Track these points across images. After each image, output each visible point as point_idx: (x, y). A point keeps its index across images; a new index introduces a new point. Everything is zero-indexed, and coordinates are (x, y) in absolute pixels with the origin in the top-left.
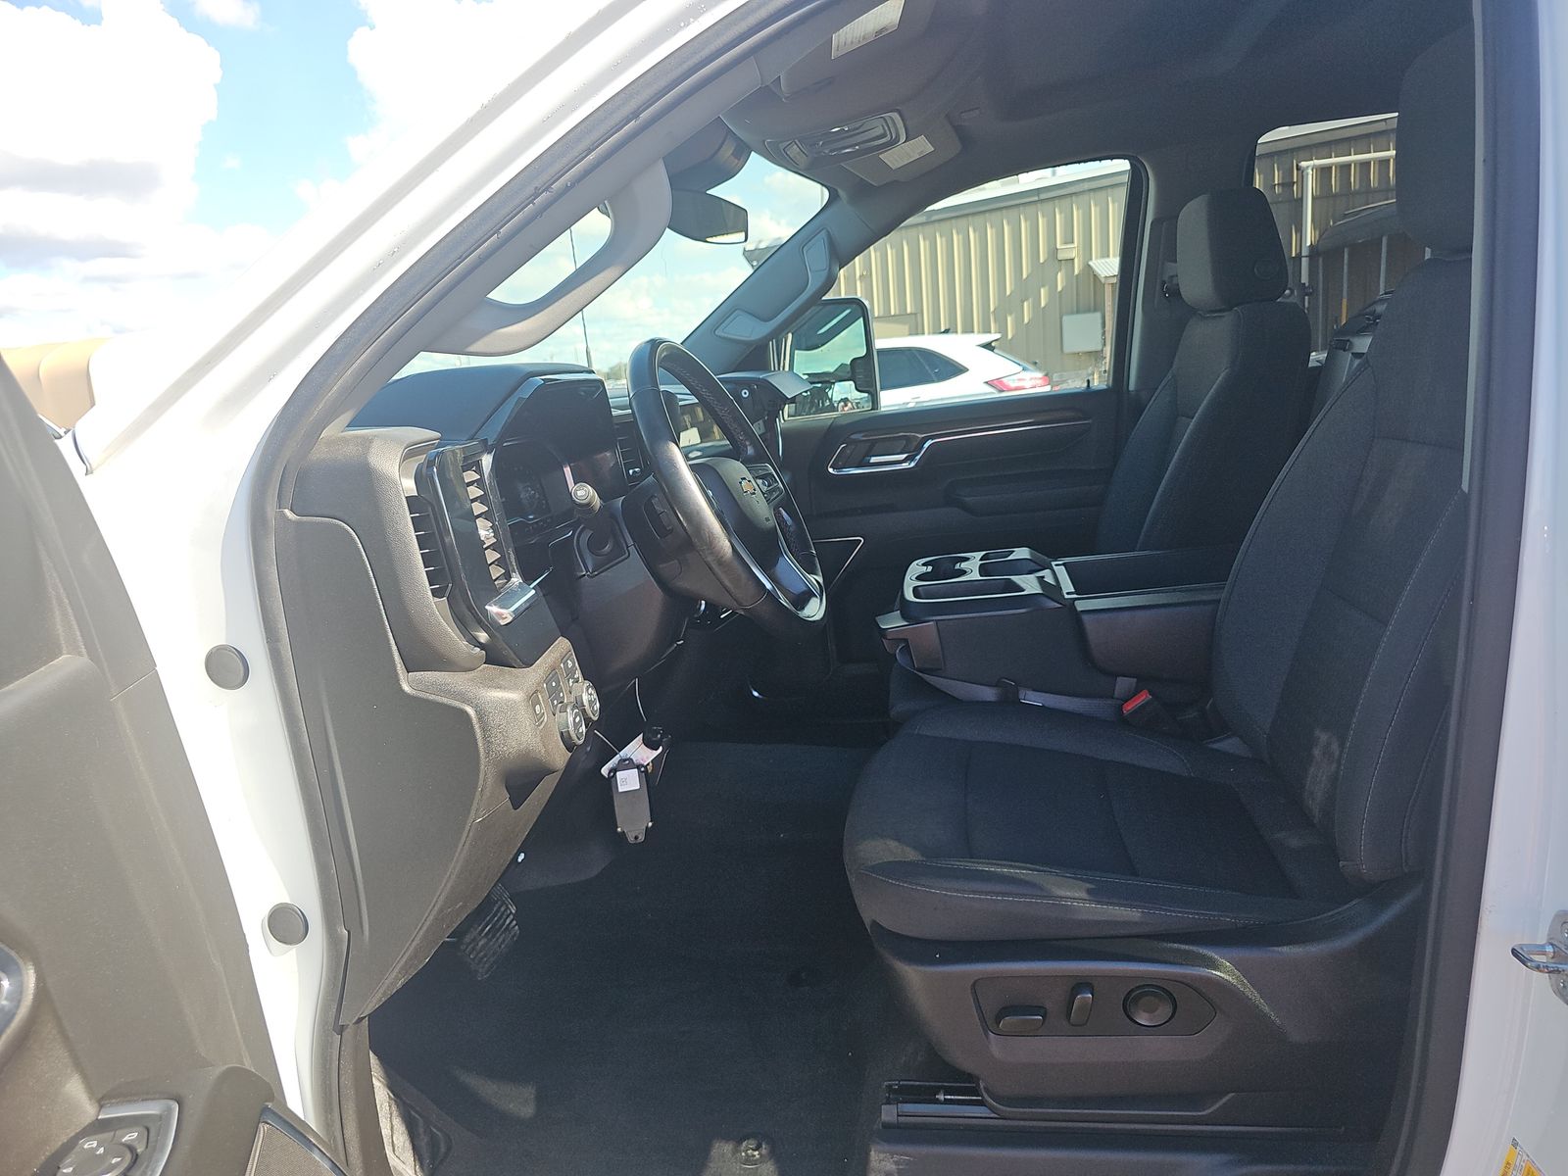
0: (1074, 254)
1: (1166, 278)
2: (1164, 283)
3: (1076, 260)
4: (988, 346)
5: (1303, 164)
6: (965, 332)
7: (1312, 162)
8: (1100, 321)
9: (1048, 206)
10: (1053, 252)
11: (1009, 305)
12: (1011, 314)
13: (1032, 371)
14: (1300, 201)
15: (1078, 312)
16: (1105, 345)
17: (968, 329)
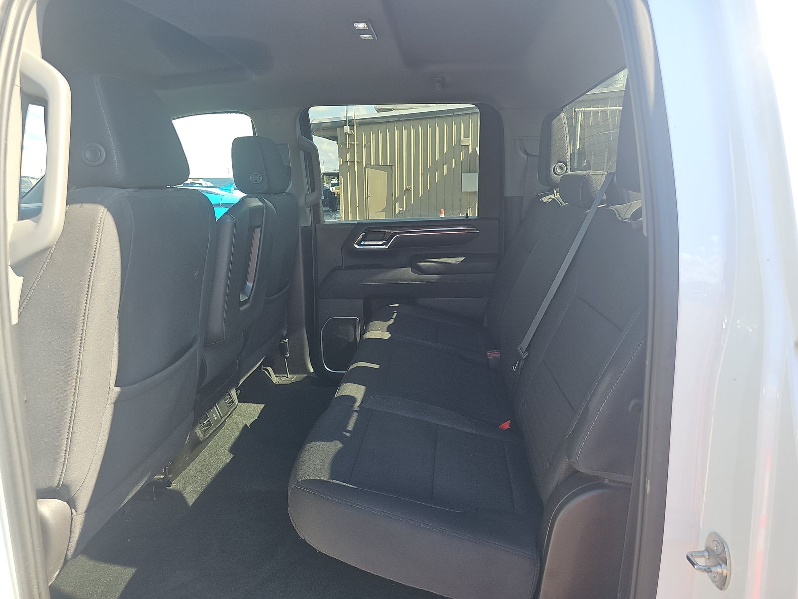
0: (469, 143)
3: (470, 146)
5: (577, 110)
7: (581, 109)
9: (458, 119)
10: (459, 141)
11: (437, 166)
12: (438, 171)
14: (575, 127)
15: (470, 172)
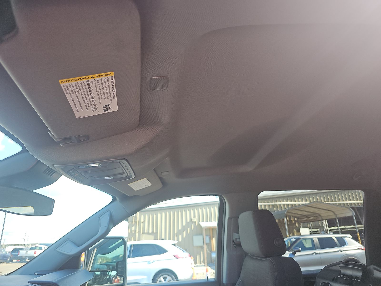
0: (196, 220)
1: (234, 239)
2: (233, 241)
3: (196, 222)
4: (174, 245)
6: (168, 240)
8: (202, 239)
10: (191, 219)
11: (180, 232)
12: (180, 234)
13: (185, 252)
15: (197, 235)
16: (204, 244)
17: (169, 239)
